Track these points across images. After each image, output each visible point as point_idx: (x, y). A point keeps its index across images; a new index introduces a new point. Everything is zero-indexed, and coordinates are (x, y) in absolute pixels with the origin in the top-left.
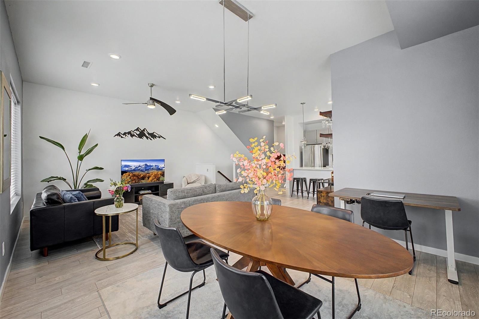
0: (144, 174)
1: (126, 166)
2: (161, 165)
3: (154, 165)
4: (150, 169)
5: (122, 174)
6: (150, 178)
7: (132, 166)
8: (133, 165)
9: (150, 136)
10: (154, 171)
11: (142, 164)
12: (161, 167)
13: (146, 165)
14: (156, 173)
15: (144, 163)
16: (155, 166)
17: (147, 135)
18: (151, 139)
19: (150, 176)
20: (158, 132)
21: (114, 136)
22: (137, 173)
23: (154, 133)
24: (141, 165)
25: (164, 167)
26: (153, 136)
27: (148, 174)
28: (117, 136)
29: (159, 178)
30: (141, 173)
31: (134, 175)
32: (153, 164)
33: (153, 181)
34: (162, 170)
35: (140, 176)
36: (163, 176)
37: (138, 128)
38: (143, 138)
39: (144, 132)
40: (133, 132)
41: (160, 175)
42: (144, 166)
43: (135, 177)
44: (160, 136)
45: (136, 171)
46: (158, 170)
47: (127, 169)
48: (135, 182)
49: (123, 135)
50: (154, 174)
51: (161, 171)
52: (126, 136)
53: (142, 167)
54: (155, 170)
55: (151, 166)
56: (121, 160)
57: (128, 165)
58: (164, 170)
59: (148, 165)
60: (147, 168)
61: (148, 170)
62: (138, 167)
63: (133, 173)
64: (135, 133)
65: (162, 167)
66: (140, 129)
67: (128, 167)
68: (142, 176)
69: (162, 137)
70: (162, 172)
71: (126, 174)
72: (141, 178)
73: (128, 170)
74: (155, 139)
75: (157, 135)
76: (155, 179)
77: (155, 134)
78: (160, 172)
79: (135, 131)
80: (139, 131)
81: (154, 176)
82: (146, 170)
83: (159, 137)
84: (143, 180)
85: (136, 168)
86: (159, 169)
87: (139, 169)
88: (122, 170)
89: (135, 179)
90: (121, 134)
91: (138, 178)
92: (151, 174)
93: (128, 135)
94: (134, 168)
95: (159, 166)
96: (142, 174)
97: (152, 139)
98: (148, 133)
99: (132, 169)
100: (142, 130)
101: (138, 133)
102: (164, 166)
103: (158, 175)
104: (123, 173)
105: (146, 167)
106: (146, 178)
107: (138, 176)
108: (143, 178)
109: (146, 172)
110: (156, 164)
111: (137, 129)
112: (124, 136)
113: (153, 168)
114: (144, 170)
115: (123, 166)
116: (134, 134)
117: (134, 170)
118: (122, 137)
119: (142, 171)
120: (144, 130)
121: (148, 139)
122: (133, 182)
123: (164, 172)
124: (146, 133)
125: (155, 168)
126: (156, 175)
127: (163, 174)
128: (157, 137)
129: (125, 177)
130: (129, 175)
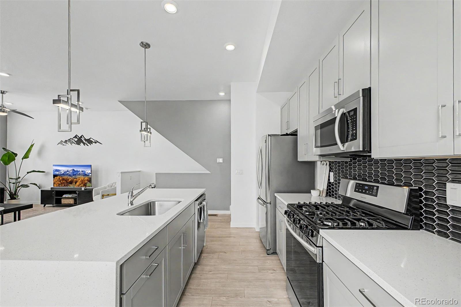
0: (72, 179)
1: (57, 171)
2: (88, 171)
3: (81, 171)
4: (77, 174)
6: (77, 183)
7: (61, 171)
8: (63, 169)
9: (87, 142)
10: (80, 176)
11: (70, 169)
12: (87, 173)
13: (73, 170)
14: (83, 179)
15: (72, 169)
16: (82, 171)
17: (84, 141)
18: (87, 145)
19: (77, 182)
20: (94, 138)
21: (58, 144)
22: (65, 177)
23: (90, 139)
24: (69, 170)
25: (90, 173)
26: (89, 141)
27: (75, 179)
28: (59, 144)
29: (86, 184)
30: (69, 177)
31: (63, 179)
32: (80, 169)
33: (80, 186)
34: (89, 176)
35: (68, 180)
36: (89, 182)
37: (76, 135)
38: (80, 144)
39: (81, 138)
40: (72, 139)
41: (87, 181)
42: (71, 171)
43: (64, 181)
44: (96, 141)
45: (64, 175)
46: (84, 176)
47: (57, 173)
48: (65, 185)
49: (64, 142)
50: (81, 180)
51: (87, 177)
52: (66, 144)
53: (70, 172)
54: (82, 175)
55: (78, 171)
56: (53, 165)
57: (59, 170)
58: (91, 176)
60: (75, 173)
61: (75, 175)
62: (66, 172)
63: (63, 177)
64: (74, 140)
65: (89, 173)
66: (78, 136)
67: (58, 172)
68: (70, 180)
69: (98, 142)
70: (89, 178)
71: (57, 177)
72: (69, 182)
74: (91, 144)
75: (93, 141)
76: (82, 185)
77: (91, 139)
78: (86, 178)
79: (74, 139)
81: (81, 181)
82: (73, 175)
83: (96, 143)
84: (71, 184)
85: (65, 172)
86: (86, 174)
87: (67, 174)
88: (54, 174)
89: (64, 183)
90: (63, 142)
91: (67, 182)
92: (78, 179)
93: (68, 143)
94: (63, 172)
95: (85, 172)
96: (70, 179)
97: (89, 144)
98: (85, 140)
99: (62, 173)
100: (79, 137)
101: (76, 140)
102: (90, 172)
103: (85, 181)
104: (55, 176)
105: (73, 172)
106: (73, 182)
107: (66, 180)
108: (71, 183)
109: (74, 177)
111: (76, 137)
112: (65, 144)
113: (79, 174)
114: (72, 175)
115: (54, 170)
116: (73, 142)
117: (63, 174)
118: (63, 145)
119: (70, 175)
120: (81, 137)
121: (85, 145)
122: (62, 185)
123: (91, 178)
124: (83, 140)
125: (82, 173)
126: (83, 180)
127: (90, 180)
128: (94, 142)
129: (56, 180)
130: (59, 179)
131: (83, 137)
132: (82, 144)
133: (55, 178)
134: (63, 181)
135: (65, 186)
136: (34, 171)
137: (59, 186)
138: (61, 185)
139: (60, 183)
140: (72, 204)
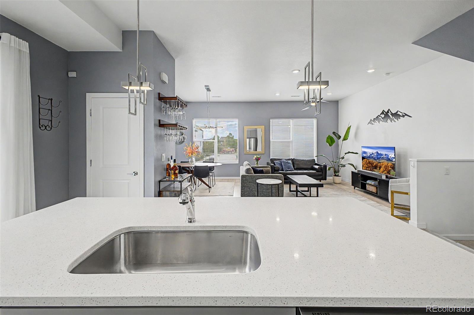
1: (365, 152)
2: (391, 155)
3: (384, 154)
4: (381, 157)
5: (362, 160)
6: (381, 169)
7: (367, 153)
8: (369, 151)
9: (393, 117)
10: (384, 160)
11: (374, 151)
12: (391, 157)
13: (377, 152)
14: (386, 164)
16: (386, 155)
17: (391, 117)
18: (395, 121)
19: (381, 167)
20: (402, 110)
22: (371, 160)
23: (397, 112)
24: (373, 153)
25: (394, 158)
26: (396, 115)
27: (379, 164)
28: (369, 124)
29: (389, 171)
30: (374, 161)
31: (369, 163)
32: (383, 152)
33: (384, 173)
34: (393, 161)
35: (373, 164)
36: (393, 169)
37: (383, 110)
38: (387, 121)
39: (388, 114)
40: (380, 116)
41: (391, 167)
42: (376, 154)
44: (404, 114)
45: (370, 158)
46: (387, 161)
50: (384, 165)
51: (391, 162)
52: (374, 122)
53: (374, 155)
54: (385, 159)
55: (381, 155)
56: (362, 147)
57: (366, 152)
58: (395, 161)
59: (379, 153)
60: (379, 157)
62: (372, 155)
63: (369, 160)
64: (381, 117)
65: (392, 157)
67: (365, 154)
68: (375, 164)
69: (406, 115)
70: (392, 164)
72: (374, 167)
73: (365, 156)
74: (399, 119)
75: (401, 114)
76: (386, 172)
77: (399, 113)
78: (390, 164)
79: (381, 115)
80: (384, 114)
82: (377, 159)
83: (403, 116)
84: (376, 169)
85: (370, 155)
86: (389, 159)
87: (372, 157)
88: (363, 156)
89: (370, 167)
91: (372, 166)
92: (382, 163)
93: (376, 121)
95: (388, 156)
96: (375, 162)
98: (392, 114)
99: (368, 156)
100: (386, 112)
101: (383, 116)
102: (394, 156)
103: (389, 167)
104: (363, 158)
105: (377, 156)
106: (378, 167)
107: (372, 164)
108: (376, 167)
109: (378, 161)
110: (386, 153)
111: (382, 113)
113: (383, 158)
114: (376, 158)
115: (363, 152)
117: (369, 157)
118: (372, 124)
119: (375, 159)
120: (388, 112)
121: (392, 121)
123: (394, 164)
124: (390, 115)
125: (385, 157)
126: (386, 166)
127: (394, 166)
128: (401, 116)
129: (364, 163)
130: (366, 161)
131: (389, 112)
132: (389, 121)
133: (364, 160)
134: (369, 164)
135: (370, 170)
136: (349, 152)
137: (367, 170)
138: (367, 169)
139: (367, 166)
140: (375, 193)
